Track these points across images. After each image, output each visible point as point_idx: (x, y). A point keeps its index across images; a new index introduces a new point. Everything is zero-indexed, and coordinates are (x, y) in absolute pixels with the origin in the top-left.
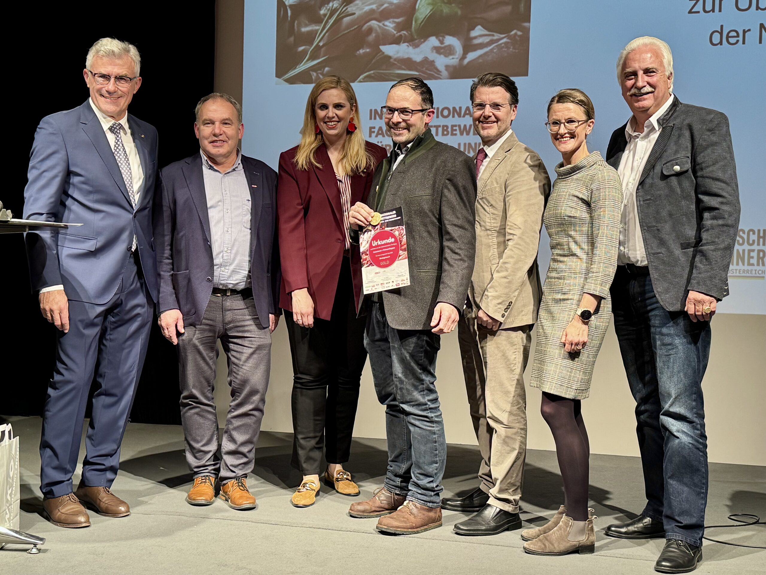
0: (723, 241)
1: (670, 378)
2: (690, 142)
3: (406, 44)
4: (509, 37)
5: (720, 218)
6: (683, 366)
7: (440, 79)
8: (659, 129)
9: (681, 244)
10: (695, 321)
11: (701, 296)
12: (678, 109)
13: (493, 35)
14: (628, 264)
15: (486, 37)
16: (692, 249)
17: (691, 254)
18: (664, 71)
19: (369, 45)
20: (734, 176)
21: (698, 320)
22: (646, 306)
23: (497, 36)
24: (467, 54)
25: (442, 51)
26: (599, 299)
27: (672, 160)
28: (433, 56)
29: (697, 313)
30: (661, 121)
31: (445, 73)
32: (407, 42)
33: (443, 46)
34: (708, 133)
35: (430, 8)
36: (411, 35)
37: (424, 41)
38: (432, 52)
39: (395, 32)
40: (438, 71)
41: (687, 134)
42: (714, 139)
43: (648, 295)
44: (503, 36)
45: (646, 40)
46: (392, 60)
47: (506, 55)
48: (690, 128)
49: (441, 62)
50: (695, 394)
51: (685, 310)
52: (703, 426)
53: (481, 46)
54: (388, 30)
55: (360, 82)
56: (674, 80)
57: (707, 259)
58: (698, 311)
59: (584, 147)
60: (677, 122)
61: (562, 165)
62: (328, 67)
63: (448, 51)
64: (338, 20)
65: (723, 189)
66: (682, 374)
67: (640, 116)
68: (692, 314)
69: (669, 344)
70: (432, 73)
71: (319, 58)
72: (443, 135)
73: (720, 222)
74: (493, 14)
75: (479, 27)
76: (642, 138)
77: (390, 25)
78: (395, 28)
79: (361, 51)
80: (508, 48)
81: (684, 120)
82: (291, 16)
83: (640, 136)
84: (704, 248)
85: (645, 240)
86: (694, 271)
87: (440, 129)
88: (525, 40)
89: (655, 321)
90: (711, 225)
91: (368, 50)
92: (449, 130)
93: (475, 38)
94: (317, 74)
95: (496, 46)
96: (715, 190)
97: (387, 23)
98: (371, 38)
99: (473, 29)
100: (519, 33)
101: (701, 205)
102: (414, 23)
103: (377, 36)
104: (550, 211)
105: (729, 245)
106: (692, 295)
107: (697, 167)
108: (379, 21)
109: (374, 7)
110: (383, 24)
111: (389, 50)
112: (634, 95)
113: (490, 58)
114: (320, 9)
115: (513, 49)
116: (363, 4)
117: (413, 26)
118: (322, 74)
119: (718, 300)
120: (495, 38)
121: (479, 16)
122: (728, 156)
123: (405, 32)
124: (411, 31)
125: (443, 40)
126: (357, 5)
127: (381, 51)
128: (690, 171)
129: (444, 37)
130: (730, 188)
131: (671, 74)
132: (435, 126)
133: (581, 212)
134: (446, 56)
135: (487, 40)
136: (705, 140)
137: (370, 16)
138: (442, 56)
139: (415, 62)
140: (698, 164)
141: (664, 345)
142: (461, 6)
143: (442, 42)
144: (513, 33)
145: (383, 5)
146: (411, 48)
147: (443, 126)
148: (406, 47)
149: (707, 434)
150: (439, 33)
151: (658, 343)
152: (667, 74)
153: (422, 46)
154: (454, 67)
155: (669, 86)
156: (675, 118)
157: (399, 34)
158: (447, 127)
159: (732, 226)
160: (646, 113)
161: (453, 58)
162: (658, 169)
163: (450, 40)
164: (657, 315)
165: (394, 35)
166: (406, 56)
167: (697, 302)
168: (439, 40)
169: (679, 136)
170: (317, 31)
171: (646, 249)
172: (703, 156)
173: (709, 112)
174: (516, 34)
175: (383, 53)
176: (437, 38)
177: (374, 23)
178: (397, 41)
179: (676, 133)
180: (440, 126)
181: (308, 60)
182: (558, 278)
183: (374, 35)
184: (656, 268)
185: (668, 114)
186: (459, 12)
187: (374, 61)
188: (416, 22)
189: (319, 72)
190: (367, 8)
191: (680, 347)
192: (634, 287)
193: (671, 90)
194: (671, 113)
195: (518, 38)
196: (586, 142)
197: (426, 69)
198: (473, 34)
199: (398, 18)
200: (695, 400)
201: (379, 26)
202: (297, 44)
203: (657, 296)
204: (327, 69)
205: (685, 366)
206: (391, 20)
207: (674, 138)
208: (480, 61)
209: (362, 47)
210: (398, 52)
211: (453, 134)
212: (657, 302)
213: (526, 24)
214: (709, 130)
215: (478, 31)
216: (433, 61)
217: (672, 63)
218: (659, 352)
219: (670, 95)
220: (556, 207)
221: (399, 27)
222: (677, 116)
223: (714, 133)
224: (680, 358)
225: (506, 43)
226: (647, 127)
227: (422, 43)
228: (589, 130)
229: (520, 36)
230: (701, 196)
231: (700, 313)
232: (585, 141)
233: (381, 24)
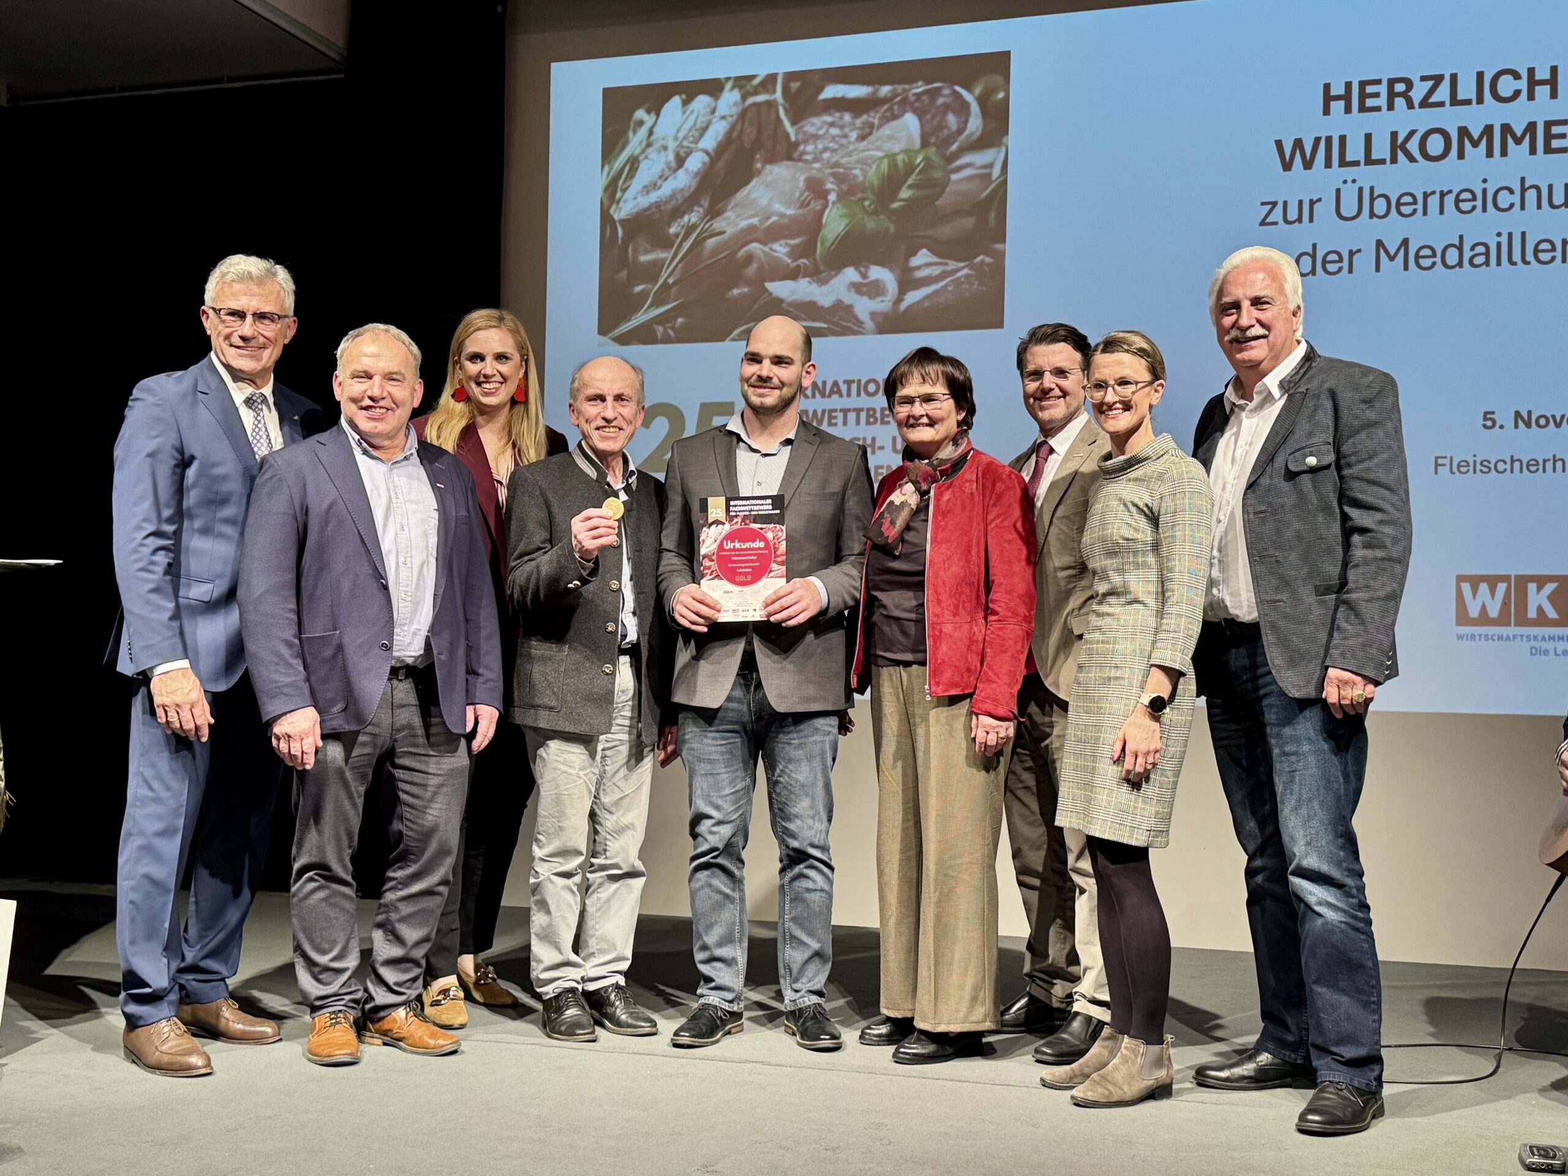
0: (1384, 585)
1: (1296, 809)
2: (1333, 419)
3: (808, 279)
4: (971, 267)
5: (1379, 547)
6: (1318, 790)
7: (862, 334)
8: (1282, 396)
9: (1316, 586)
10: (1339, 716)
11: (1347, 675)
12: (1314, 364)
13: (946, 264)
14: (1226, 620)
15: (934, 268)
16: (1334, 596)
17: (1332, 604)
18: (1286, 302)
19: (748, 282)
20: (1404, 479)
21: (1345, 713)
22: (1258, 689)
23: (952, 265)
24: (905, 293)
25: (865, 289)
26: (1174, 675)
27: (1303, 448)
28: (850, 298)
29: (1342, 702)
30: (1286, 385)
31: (869, 325)
32: (810, 276)
33: (866, 281)
34: (1364, 406)
35: (845, 222)
36: (815, 264)
37: (836, 275)
38: (849, 291)
39: (789, 261)
40: (859, 322)
41: (1328, 405)
42: (1372, 415)
43: (1261, 671)
44: (962, 264)
45: (1257, 252)
46: (784, 305)
47: (967, 294)
48: (1333, 395)
49: (863, 307)
50: (1341, 836)
51: (1324, 696)
52: (1362, 889)
53: (927, 281)
54: (777, 258)
55: (734, 340)
56: (1304, 319)
57: (1357, 615)
58: (1344, 698)
59: (1147, 426)
60: (1313, 385)
61: (1108, 457)
62: (682, 316)
63: (874, 289)
64: (699, 243)
65: (1382, 499)
66: (1316, 805)
67: (1246, 376)
68: (1334, 704)
69: (1294, 754)
70: (849, 325)
71: (667, 303)
72: (868, 423)
73: (1379, 553)
74: (946, 231)
75: (924, 251)
76: (1251, 411)
77: (781, 249)
78: (789, 255)
79: (736, 291)
80: (971, 284)
81: (1323, 382)
82: (623, 238)
83: (1248, 408)
84: (1353, 596)
85: (1255, 578)
86: (1336, 634)
87: (863, 415)
88: (997, 272)
89: (1270, 716)
90: (1364, 558)
91: (746, 290)
92: (878, 415)
93: (918, 268)
94: (665, 329)
95: (952, 281)
96: (1369, 499)
97: (776, 246)
98: (751, 270)
99: (914, 254)
100: (988, 260)
101: (1350, 524)
102: (819, 245)
103: (761, 267)
104: (1093, 532)
105: (1394, 591)
106: (1332, 672)
107: (1343, 462)
108: (764, 243)
109: (755, 221)
110: (771, 249)
111: (780, 289)
112: (1235, 340)
113: (942, 300)
114: (669, 226)
115: (980, 284)
116: (738, 216)
117: (818, 251)
118: (673, 328)
119: (1377, 684)
120: (950, 268)
121: (923, 233)
122: (1394, 444)
123: (804, 261)
124: (815, 259)
125: (867, 272)
126: (728, 218)
127: (767, 291)
128: (1333, 466)
129: (867, 268)
130: (1396, 498)
131: (1299, 307)
132: (854, 410)
133: (1144, 532)
134: (871, 298)
135: (936, 271)
136: (1357, 418)
137: (749, 235)
138: (865, 298)
139: (822, 307)
140: (1344, 457)
141: (1285, 754)
142: (894, 218)
143: (864, 276)
144: (978, 259)
145: (769, 218)
146: (815, 285)
147: (868, 410)
148: (807, 284)
149: (1369, 901)
150: (860, 261)
151: (1276, 751)
152: (1292, 307)
153: (833, 282)
154: (885, 315)
155: (1294, 328)
156: (1310, 379)
157: (795, 264)
158: (874, 410)
159: (1399, 561)
160: (1257, 370)
161: (883, 301)
162: (1279, 461)
163: (877, 273)
164: (1272, 705)
165: (788, 265)
166: (807, 299)
167: (1342, 684)
168: (861, 273)
169: (1316, 408)
170: (664, 260)
171: (1257, 593)
172: (1353, 444)
173: (1367, 371)
174: (983, 261)
175: (771, 294)
176: (857, 268)
177: (755, 247)
178: (793, 274)
179: (1310, 403)
180: (862, 410)
181: (649, 307)
182: (1103, 642)
183: (755, 265)
184: (1273, 626)
185: (1297, 373)
186: (892, 229)
187: (755, 307)
188: (822, 244)
189: (668, 325)
190: (744, 224)
191: (1311, 759)
192: (1237, 658)
193: (1299, 335)
194: (1302, 371)
195: (986, 268)
196: (1151, 419)
197: (840, 319)
198: (915, 261)
199: (793, 238)
200: (1342, 848)
201: (764, 252)
202: (632, 282)
203: (1273, 672)
204: (680, 320)
205: (1322, 791)
206: (783, 242)
207: (1306, 412)
208: (927, 304)
209: (737, 286)
210: (794, 292)
211: (883, 422)
212: (1274, 682)
213: (999, 246)
214: (1365, 401)
215: (923, 257)
216: (851, 307)
217: (1300, 291)
218: (1277, 766)
219: (1299, 342)
220: (1103, 525)
221: (796, 253)
222: (1313, 376)
223: (1372, 406)
224: (1311, 776)
225: (967, 276)
226: (1259, 393)
227: (832, 277)
228: (1155, 399)
229: (990, 265)
230: (1347, 509)
231: (1348, 702)
232: (1148, 416)
233: (766, 249)
